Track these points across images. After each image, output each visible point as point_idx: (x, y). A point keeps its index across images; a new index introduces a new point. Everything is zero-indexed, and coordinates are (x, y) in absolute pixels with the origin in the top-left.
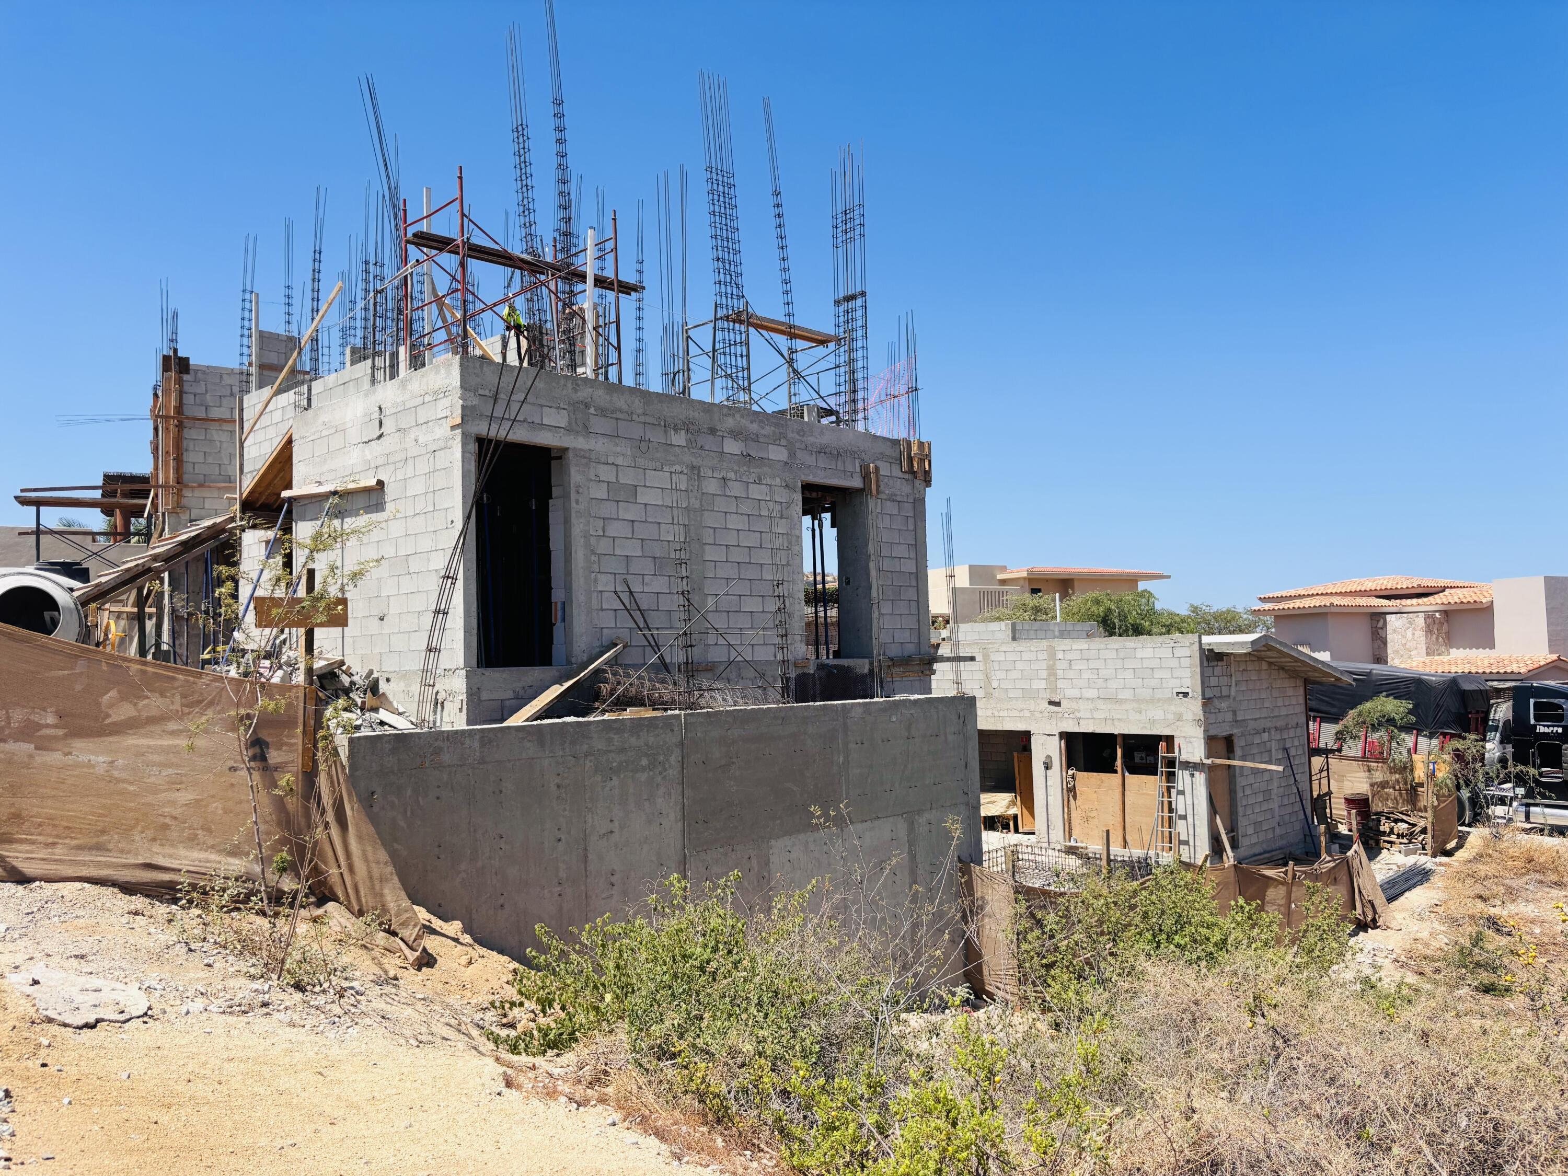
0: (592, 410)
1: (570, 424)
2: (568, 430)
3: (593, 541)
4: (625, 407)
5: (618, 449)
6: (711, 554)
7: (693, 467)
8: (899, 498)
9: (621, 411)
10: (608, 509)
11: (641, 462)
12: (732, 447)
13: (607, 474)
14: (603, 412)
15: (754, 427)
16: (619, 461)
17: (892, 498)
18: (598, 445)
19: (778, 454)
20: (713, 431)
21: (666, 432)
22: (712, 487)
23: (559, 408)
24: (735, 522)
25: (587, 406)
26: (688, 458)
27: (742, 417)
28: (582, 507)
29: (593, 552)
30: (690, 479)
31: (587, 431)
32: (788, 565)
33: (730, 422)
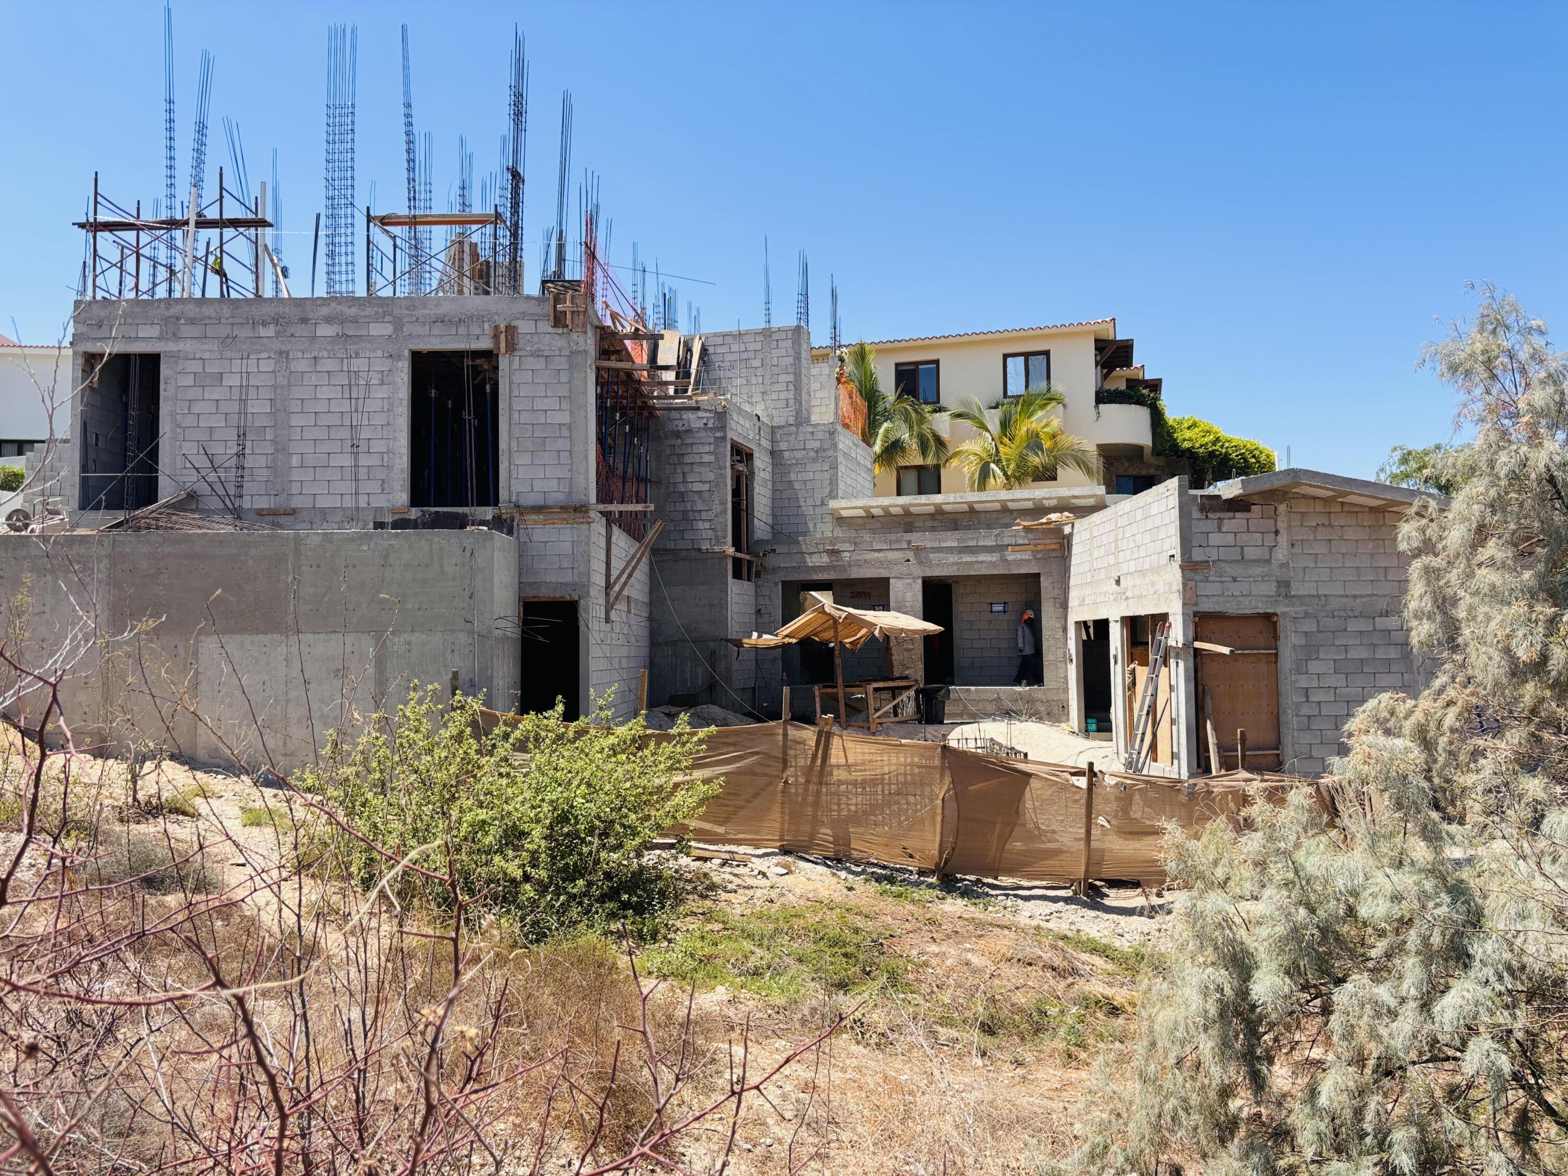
0: (182, 321)
1: (161, 333)
2: (160, 338)
3: (178, 417)
4: (214, 315)
5: (206, 347)
7: (281, 353)
8: (546, 353)
9: (209, 318)
11: (228, 354)
12: (326, 330)
13: (196, 367)
14: (192, 321)
15: (354, 311)
16: (207, 356)
18: (186, 346)
19: (382, 329)
20: (304, 321)
21: (254, 328)
22: (301, 365)
23: (153, 324)
25: (178, 319)
26: (277, 346)
27: (339, 304)
30: (277, 362)
33: (325, 311)
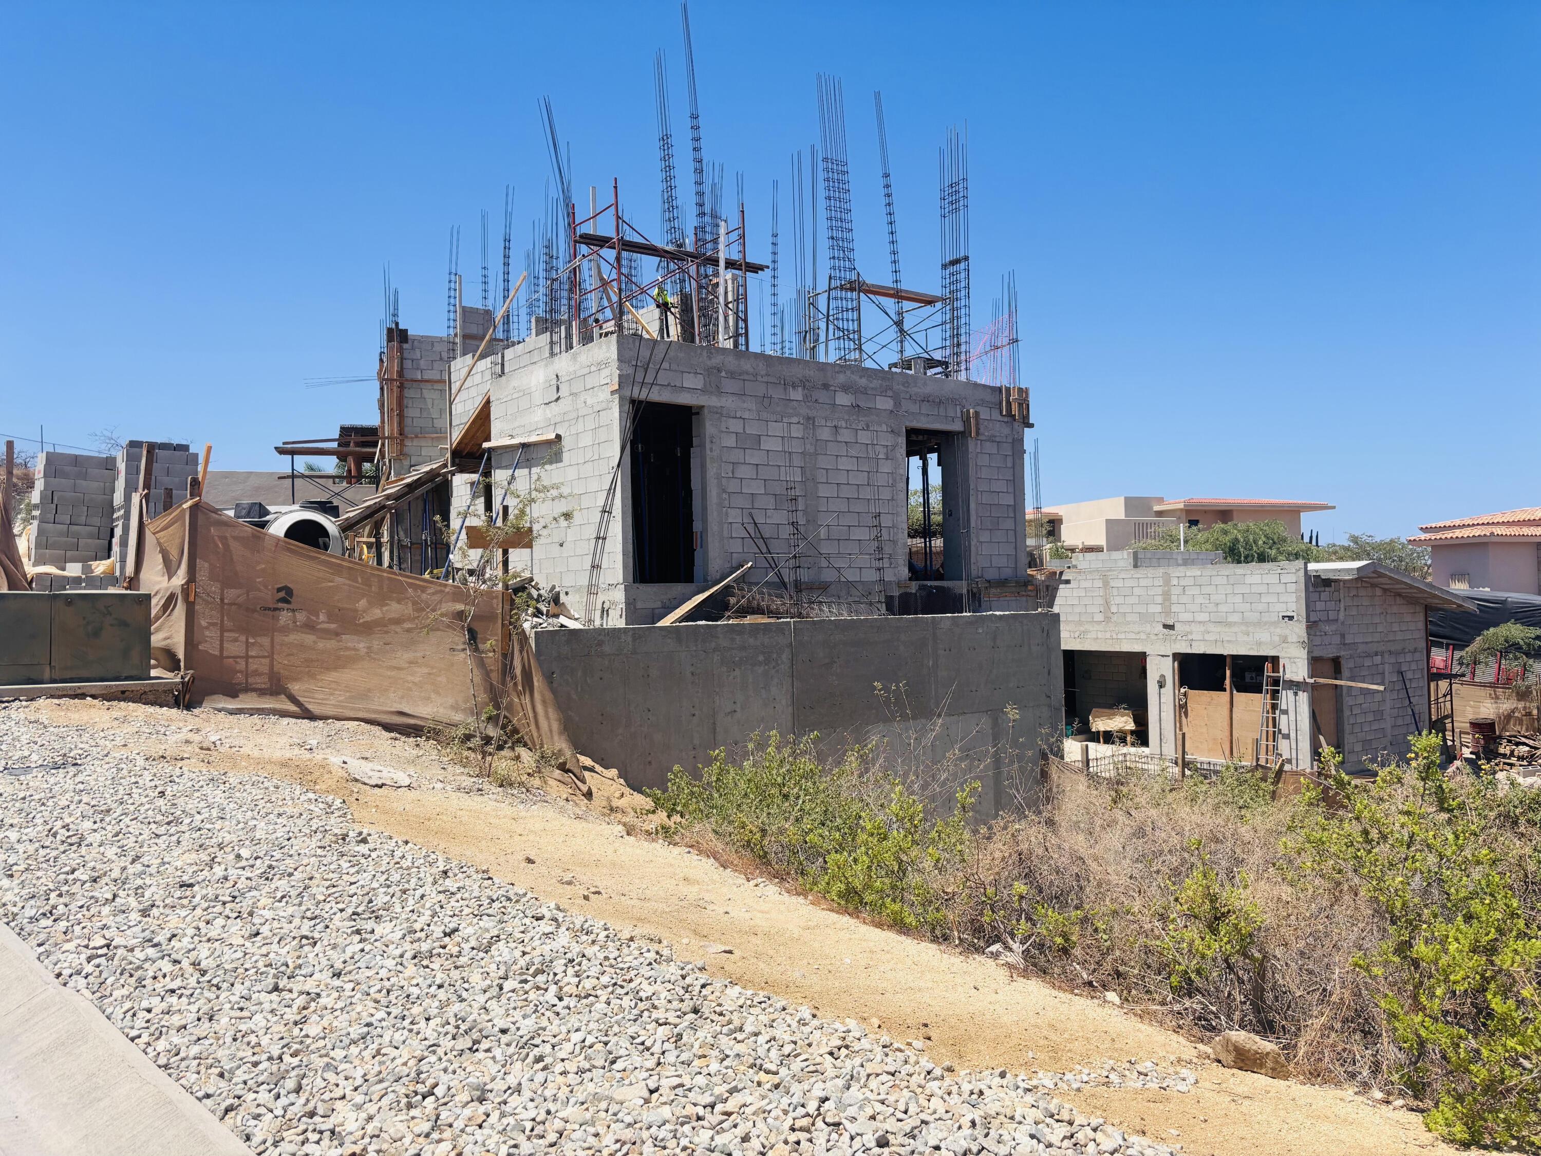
0: (723, 374)
1: (705, 385)
2: (703, 391)
3: (724, 481)
4: (751, 370)
5: (745, 405)
6: (823, 491)
7: (809, 418)
8: (998, 439)
9: (747, 373)
10: (737, 456)
11: (764, 415)
12: (843, 399)
13: (735, 426)
14: (732, 375)
15: (863, 382)
16: (746, 415)
17: (991, 439)
18: (727, 402)
19: (884, 404)
20: (826, 386)
21: (785, 389)
22: (825, 434)
23: (696, 373)
24: (844, 464)
25: (719, 371)
26: (804, 411)
27: (853, 373)
28: (715, 454)
29: (724, 491)
30: (806, 428)
31: (719, 391)
32: (893, 499)
33: (841, 378)
